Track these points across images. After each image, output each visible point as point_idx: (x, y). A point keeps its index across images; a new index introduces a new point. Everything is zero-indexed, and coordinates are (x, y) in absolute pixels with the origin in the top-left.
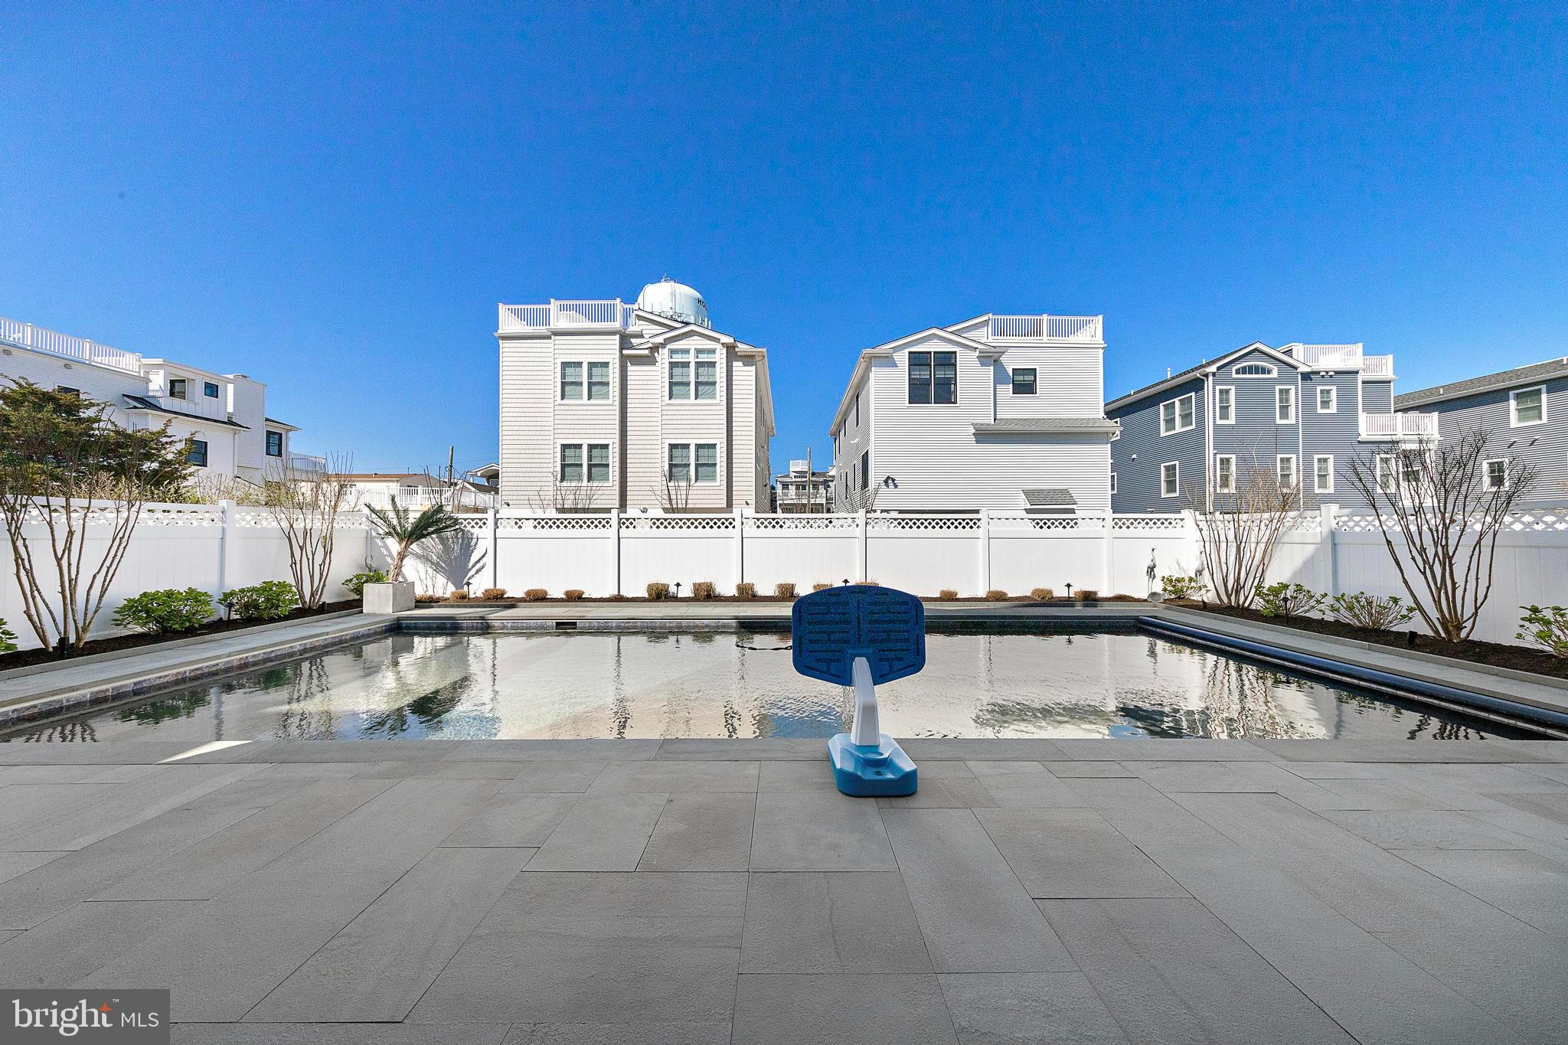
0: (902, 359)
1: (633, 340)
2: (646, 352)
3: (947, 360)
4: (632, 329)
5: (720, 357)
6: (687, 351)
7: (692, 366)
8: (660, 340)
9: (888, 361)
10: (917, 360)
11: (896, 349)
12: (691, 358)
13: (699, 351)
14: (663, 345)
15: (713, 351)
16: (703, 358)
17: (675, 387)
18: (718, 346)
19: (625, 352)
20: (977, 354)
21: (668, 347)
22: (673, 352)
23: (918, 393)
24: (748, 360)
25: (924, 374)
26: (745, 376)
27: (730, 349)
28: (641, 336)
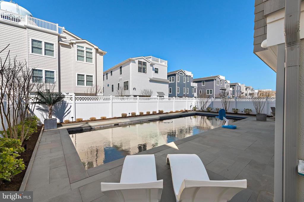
0: (137, 61)
1: (62, 39)
2: (69, 44)
3: (145, 64)
4: (61, 35)
5: (94, 51)
6: (83, 47)
7: (85, 52)
8: (74, 42)
9: (134, 61)
10: (140, 63)
11: (136, 59)
12: (84, 49)
13: (87, 48)
14: (75, 44)
15: (91, 49)
16: (88, 50)
17: (80, 57)
18: (93, 48)
19: (60, 42)
20: (150, 64)
21: (77, 44)
22: (78, 46)
23: (140, 70)
24: (101, 54)
25: (141, 66)
26: (100, 58)
27: (97, 50)
28: (65, 38)
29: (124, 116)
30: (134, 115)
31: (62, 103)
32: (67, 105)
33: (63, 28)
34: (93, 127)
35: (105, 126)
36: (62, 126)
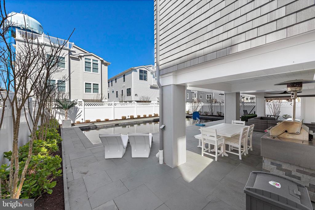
0: (138, 70)
1: (72, 53)
2: (78, 57)
3: (146, 72)
4: (72, 49)
5: (99, 62)
6: (90, 59)
7: (92, 63)
8: (83, 55)
9: (135, 70)
10: (141, 71)
11: (138, 68)
12: (91, 61)
13: (93, 60)
14: (83, 57)
15: (97, 61)
16: (95, 62)
17: (87, 68)
18: (99, 60)
19: (70, 56)
20: (151, 72)
21: (85, 57)
22: (86, 59)
23: (141, 78)
24: (106, 65)
25: (142, 74)
26: (105, 68)
27: (102, 61)
28: (75, 52)
29: (124, 118)
30: (132, 118)
31: (75, 109)
32: (79, 110)
33: (73, 43)
34: (98, 127)
35: (108, 125)
36: (75, 125)
